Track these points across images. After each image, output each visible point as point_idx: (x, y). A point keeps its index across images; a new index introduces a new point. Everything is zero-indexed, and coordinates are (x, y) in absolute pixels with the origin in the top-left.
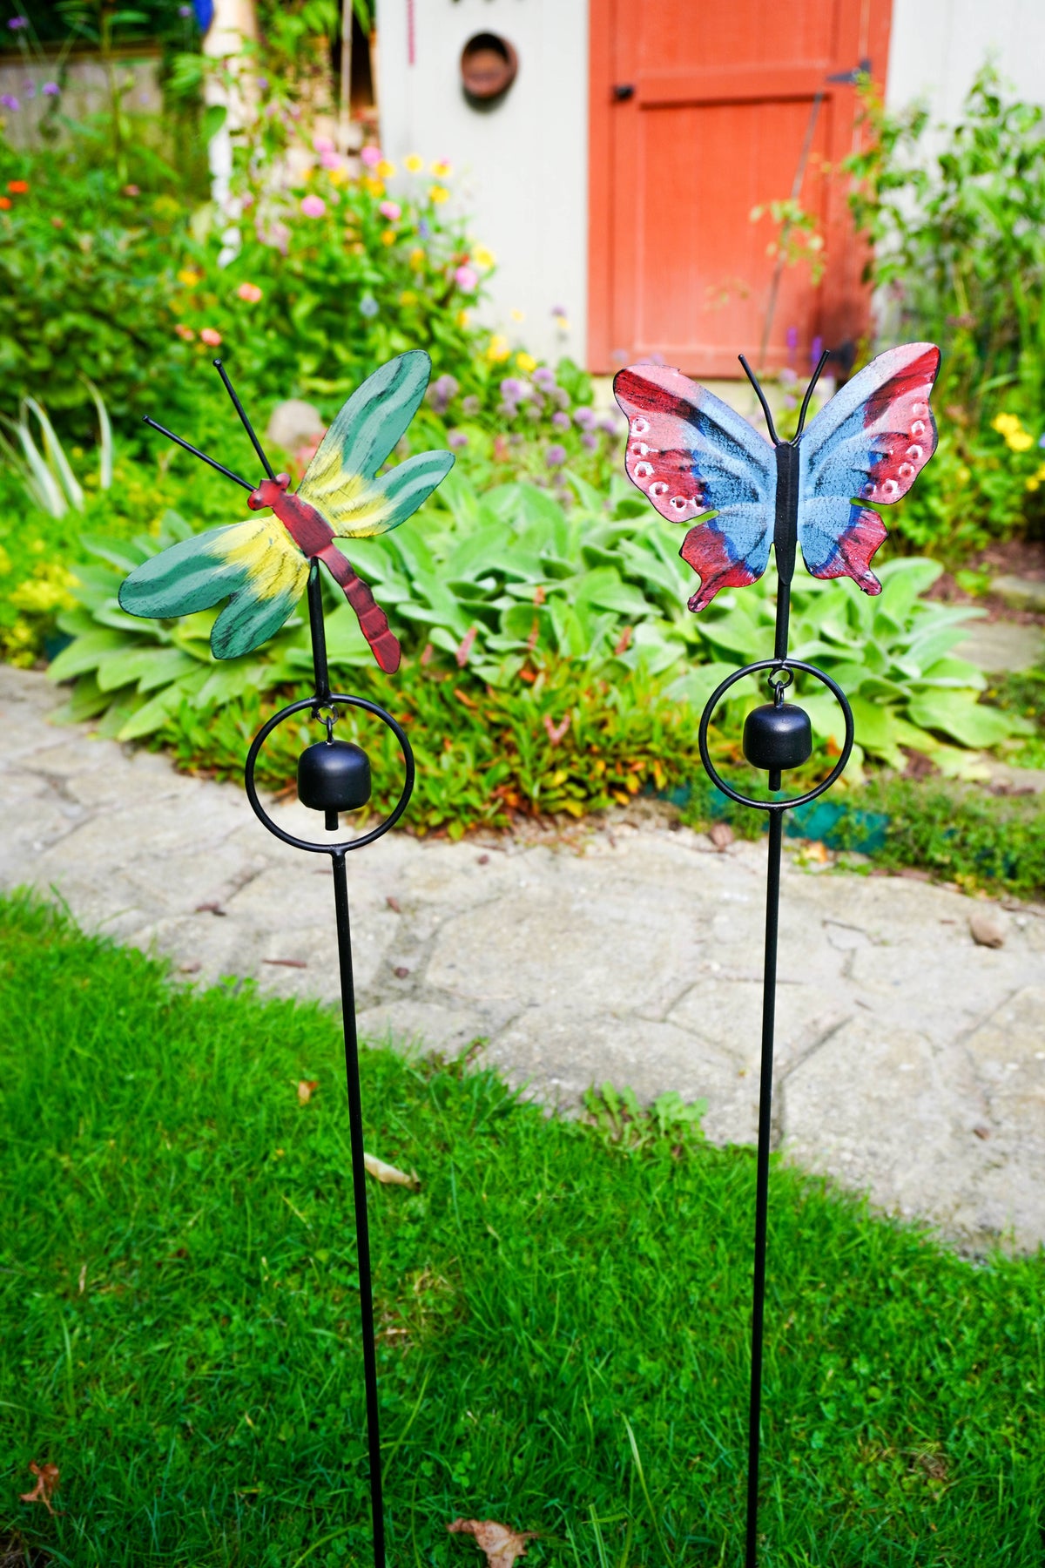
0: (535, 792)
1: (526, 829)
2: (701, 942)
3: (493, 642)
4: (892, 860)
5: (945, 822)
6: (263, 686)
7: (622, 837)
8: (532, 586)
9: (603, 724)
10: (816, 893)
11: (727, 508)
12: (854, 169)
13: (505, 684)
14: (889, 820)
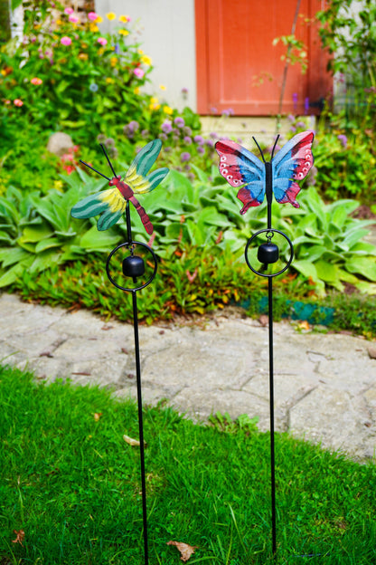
0: (183, 303)
1: (179, 320)
2: (256, 361)
3: (162, 240)
4: (336, 327)
5: (358, 310)
6: (60, 263)
7: (221, 322)
8: (178, 216)
9: (212, 273)
10: (304, 341)
11: (251, 182)
12: (321, 19)
13: (168, 257)
14: (335, 310)
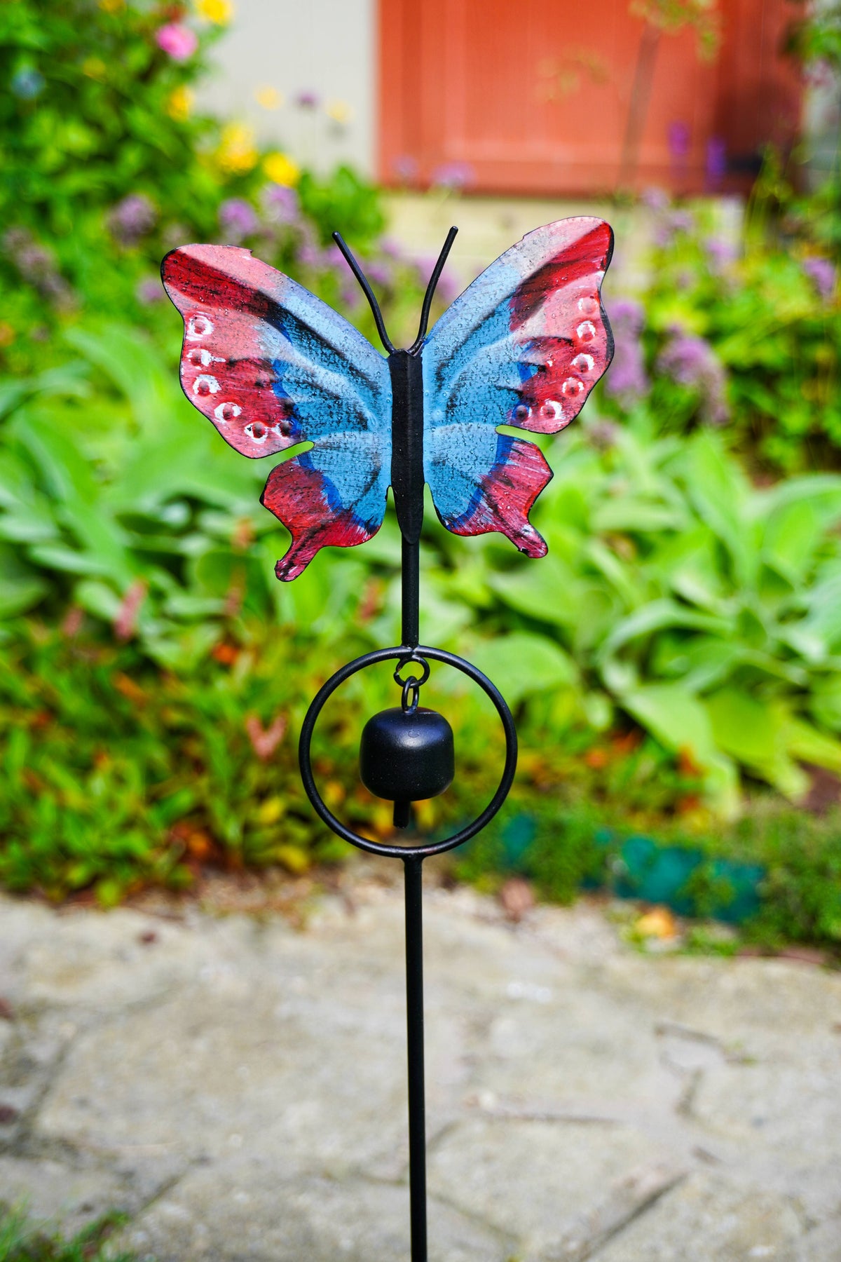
0: (233, 833)
1: (219, 891)
2: (471, 1060)
4: (769, 934)
7: (367, 902)
8: (236, 517)
9: (337, 728)
11: (324, 439)
13: (190, 667)
14: (763, 872)
